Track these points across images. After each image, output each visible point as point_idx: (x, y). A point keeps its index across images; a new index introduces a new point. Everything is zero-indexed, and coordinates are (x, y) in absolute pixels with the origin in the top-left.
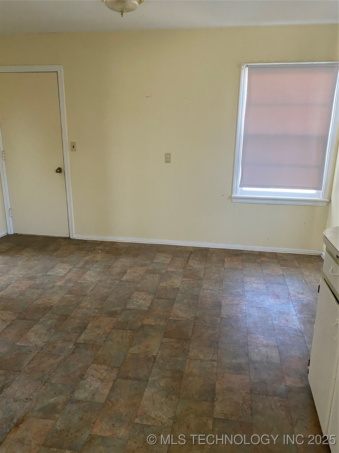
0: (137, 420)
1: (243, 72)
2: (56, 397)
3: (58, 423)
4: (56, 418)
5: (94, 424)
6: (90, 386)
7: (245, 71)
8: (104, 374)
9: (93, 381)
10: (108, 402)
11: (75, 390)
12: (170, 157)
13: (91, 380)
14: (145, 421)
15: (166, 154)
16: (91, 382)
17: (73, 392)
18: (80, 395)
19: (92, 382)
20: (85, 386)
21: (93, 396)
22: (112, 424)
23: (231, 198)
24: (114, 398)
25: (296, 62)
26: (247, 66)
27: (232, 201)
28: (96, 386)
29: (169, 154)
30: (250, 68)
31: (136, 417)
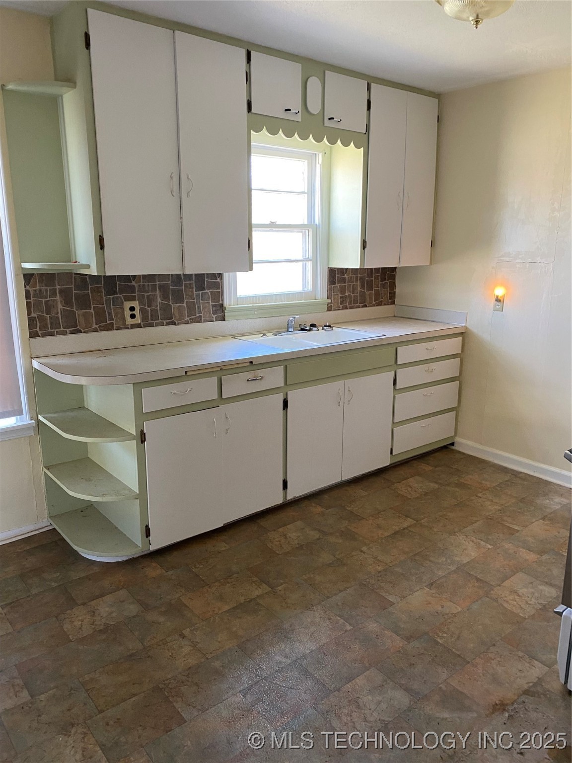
0: (349, 628)
2: (437, 715)
3: (444, 677)
4: (446, 684)
5: (399, 651)
6: (379, 703)
8: (346, 711)
9: (370, 710)
10: (367, 665)
11: (405, 711)
13: (373, 714)
14: (340, 623)
16: (375, 710)
17: (410, 709)
18: (401, 698)
19: (373, 707)
20: (387, 708)
21: (383, 685)
22: (378, 639)
24: (356, 665)
28: (370, 698)
31: (346, 631)
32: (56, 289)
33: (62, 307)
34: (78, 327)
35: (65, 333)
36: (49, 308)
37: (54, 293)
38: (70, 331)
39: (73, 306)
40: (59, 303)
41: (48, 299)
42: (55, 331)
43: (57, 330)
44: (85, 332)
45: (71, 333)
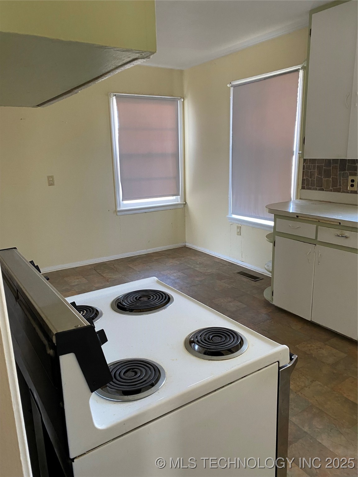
1: (111, 100)
7: (112, 99)
12: (53, 179)
15: (49, 177)
23: (116, 211)
25: (150, 95)
26: (115, 95)
27: (117, 215)
29: (52, 177)
30: (117, 97)
32: (316, 166)
33: (317, 175)
34: (323, 187)
35: (316, 189)
36: (312, 175)
37: (314, 168)
38: (319, 189)
39: (322, 175)
40: (316, 173)
41: (312, 170)
42: (312, 187)
43: (313, 187)
44: (325, 191)
45: (319, 190)
